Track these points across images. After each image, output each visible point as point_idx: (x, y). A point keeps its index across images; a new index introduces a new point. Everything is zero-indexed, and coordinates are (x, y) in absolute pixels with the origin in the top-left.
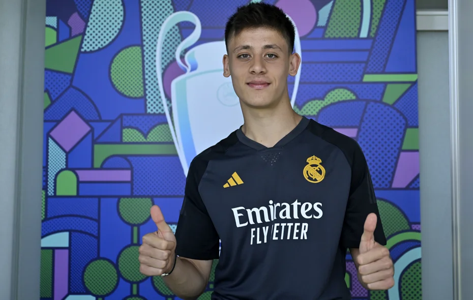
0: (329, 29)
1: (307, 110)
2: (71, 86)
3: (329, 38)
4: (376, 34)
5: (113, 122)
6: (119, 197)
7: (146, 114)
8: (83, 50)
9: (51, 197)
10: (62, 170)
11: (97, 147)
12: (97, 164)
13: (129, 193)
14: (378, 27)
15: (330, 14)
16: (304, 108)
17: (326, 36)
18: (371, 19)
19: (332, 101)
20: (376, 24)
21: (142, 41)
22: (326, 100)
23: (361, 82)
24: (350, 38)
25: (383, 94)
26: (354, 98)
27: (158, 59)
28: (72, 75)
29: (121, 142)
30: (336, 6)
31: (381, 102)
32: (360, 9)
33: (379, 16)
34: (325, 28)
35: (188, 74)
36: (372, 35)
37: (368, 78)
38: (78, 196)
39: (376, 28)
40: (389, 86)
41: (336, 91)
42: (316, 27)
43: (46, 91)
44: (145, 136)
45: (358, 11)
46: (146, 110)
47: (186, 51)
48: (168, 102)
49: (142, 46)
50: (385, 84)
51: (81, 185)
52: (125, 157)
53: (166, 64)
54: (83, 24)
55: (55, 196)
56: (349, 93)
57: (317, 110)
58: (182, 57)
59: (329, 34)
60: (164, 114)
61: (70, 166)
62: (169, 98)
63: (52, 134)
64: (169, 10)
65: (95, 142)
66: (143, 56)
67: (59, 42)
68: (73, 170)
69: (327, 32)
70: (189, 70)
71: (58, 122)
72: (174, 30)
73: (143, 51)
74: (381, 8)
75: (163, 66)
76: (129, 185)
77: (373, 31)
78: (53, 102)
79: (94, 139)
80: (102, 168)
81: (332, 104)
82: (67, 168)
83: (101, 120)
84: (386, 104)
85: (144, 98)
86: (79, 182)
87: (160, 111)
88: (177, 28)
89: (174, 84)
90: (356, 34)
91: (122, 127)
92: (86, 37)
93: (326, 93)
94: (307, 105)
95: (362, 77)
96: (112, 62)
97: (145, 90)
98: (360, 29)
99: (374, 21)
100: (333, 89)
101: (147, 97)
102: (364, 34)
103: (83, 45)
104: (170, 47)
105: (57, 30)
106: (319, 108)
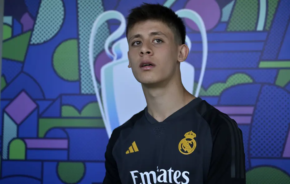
0: (231, 24)
1: (212, 91)
2: (22, 71)
3: (231, 32)
4: (271, 27)
5: (54, 100)
6: (58, 161)
7: (80, 94)
8: (32, 43)
9: (5, 160)
10: (14, 139)
11: (42, 121)
12: (41, 134)
13: (66, 158)
14: (273, 21)
15: (232, 12)
16: (209, 89)
17: (229, 30)
18: (267, 14)
19: (232, 84)
20: (271, 19)
21: (78, 35)
22: (228, 83)
23: (257, 68)
24: (249, 31)
25: (276, 78)
26: (251, 81)
27: (91, 49)
28: (23, 63)
29: (60, 117)
30: (237, 5)
31: (274, 84)
32: (257, 7)
33: (273, 13)
34: (227, 23)
35: (115, 61)
36: (267, 28)
37: (263, 65)
38: (26, 160)
39: (270, 23)
40: (281, 72)
41: (236, 75)
42: (220, 22)
43: (3, 75)
44: (80, 112)
45: (256, 9)
46: (80, 91)
47: (113, 43)
48: (98, 85)
49: (78, 39)
50: (278, 69)
51: (28, 151)
52: (63, 129)
53: (97, 53)
54: (32, 22)
55: (8, 160)
56: (247, 77)
57: (220, 92)
58: (110, 48)
59: (231, 28)
60: (95, 95)
61: (20, 136)
62: (98, 81)
63: (7, 110)
64: (100, 9)
65: (40, 116)
66: (79, 47)
67: (13, 36)
68: (23, 139)
69: (229, 26)
70: (115, 58)
71: (11, 100)
72: (104, 26)
73: (79, 43)
74: (275, 6)
75: (95, 56)
76: (66, 152)
77: (268, 25)
78: (8, 84)
79: (39, 114)
80: (45, 138)
81: (232, 87)
82: (18, 137)
83: (45, 99)
84: (278, 87)
85: (79, 81)
86: (27, 149)
87: (91, 92)
88: (106, 24)
89: (103, 70)
90: (253, 28)
91: (62, 105)
92: (34, 32)
93: (228, 77)
94: (212, 87)
95: (258, 64)
96: (54, 52)
97: (80, 74)
98: (257, 24)
99: (268, 17)
100: (234, 74)
101: (82, 81)
102: (260, 27)
103: (32, 39)
104: (100, 40)
105: (12, 27)
106: (222, 90)
